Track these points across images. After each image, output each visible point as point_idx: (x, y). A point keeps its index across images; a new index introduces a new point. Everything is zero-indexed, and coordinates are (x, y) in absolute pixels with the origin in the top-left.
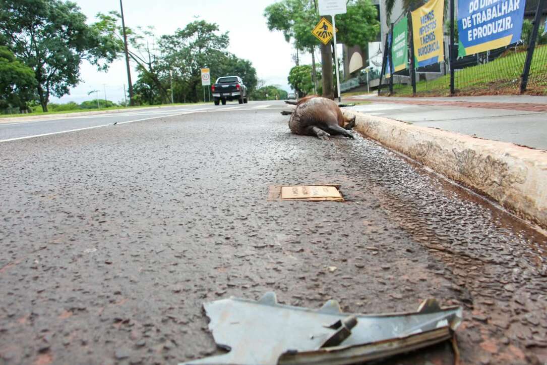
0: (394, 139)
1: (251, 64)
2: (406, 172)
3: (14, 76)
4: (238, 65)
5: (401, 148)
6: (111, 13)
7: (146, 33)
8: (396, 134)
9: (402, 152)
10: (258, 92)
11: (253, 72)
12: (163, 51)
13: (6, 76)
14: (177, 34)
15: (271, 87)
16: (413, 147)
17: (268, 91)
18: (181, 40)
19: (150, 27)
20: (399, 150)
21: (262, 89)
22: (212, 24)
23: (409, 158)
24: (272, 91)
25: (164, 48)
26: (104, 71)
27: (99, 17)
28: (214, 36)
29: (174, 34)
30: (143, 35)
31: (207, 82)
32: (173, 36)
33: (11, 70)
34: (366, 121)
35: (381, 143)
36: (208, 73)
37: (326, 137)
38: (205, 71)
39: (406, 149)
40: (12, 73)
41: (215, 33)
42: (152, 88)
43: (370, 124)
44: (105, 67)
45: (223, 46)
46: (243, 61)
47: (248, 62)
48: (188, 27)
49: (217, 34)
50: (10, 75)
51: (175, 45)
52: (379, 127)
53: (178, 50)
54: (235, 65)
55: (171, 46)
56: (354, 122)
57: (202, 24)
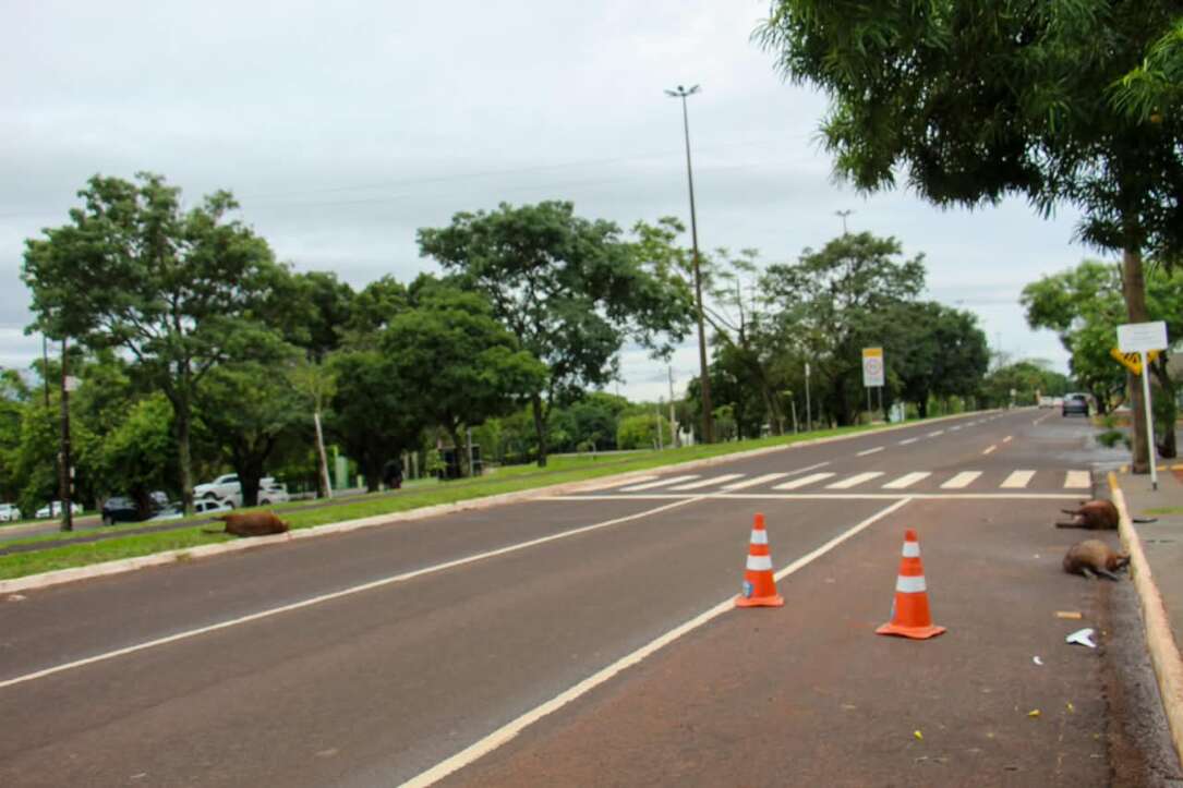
1: (974, 321)
3: (519, 378)
4: (941, 325)
6: (662, 221)
7: (739, 265)
10: (989, 382)
11: (979, 338)
12: (771, 301)
13: (505, 380)
14: (804, 263)
15: (1022, 366)
17: (1013, 380)
18: (812, 275)
19: (745, 252)
21: (1000, 373)
22: (885, 241)
24: (1026, 375)
25: (772, 294)
26: (662, 358)
27: (639, 231)
28: (887, 264)
29: (797, 263)
30: (732, 270)
31: (877, 380)
32: (795, 267)
33: (514, 368)
36: (879, 359)
38: (873, 354)
40: (515, 374)
41: (893, 259)
42: (741, 381)
44: (666, 350)
45: (910, 289)
46: (953, 314)
47: (966, 316)
48: (830, 247)
49: (898, 261)
50: (511, 377)
51: (797, 286)
53: (806, 297)
54: (934, 324)
55: (789, 289)
57: (864, 239)
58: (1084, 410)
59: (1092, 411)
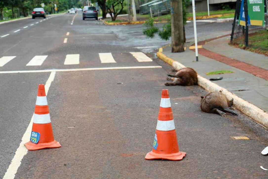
0: (258, 118)
2: (264, 133)
5: (262, 123)
8: (259, 116)
9: (262, 124)
16: (266, 123)
20: (261, 123)
23: (265, 127)
34: (242, 105)
35: (252, 119)
37: (224, 115)
39: (264, 124)
43: (245, 107)
52: (250, 111)
56: (232, 102)
58: (95, 16)
59: (100, 17)
